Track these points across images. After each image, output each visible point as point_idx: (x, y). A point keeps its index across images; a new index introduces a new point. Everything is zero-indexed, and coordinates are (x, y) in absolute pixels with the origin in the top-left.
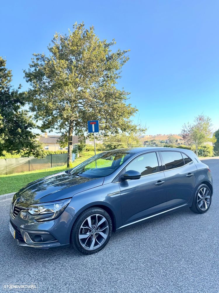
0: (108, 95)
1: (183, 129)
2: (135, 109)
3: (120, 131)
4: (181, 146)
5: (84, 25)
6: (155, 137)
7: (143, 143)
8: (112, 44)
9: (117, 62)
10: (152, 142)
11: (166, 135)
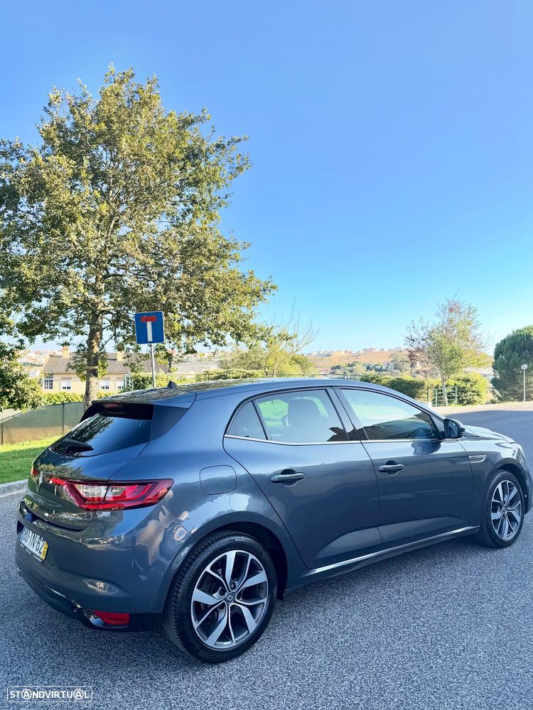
0: (191, 248)
1: (408, 335)
2: (269, 285)
3: (229, 339)
4: (400, 377)
5: (133, 75)
6: (358, 355)
7: (329, 371)
8: (201, 119)
9: (220, 166)
10: (350, 368)
11: (385, 350)
